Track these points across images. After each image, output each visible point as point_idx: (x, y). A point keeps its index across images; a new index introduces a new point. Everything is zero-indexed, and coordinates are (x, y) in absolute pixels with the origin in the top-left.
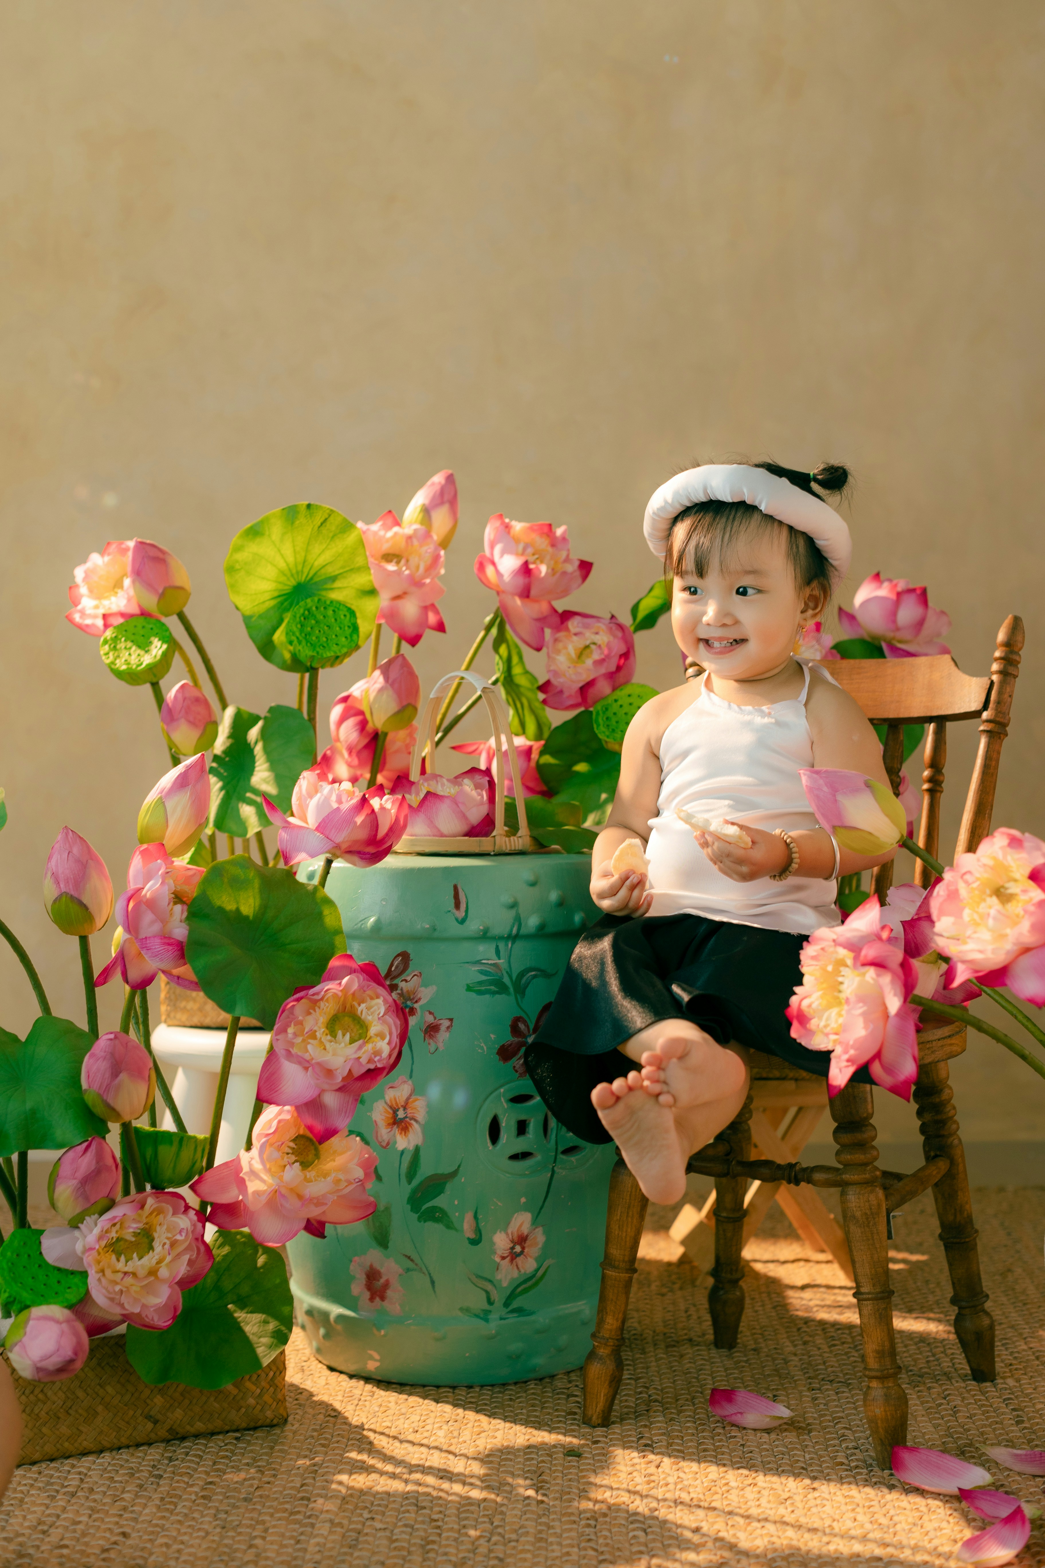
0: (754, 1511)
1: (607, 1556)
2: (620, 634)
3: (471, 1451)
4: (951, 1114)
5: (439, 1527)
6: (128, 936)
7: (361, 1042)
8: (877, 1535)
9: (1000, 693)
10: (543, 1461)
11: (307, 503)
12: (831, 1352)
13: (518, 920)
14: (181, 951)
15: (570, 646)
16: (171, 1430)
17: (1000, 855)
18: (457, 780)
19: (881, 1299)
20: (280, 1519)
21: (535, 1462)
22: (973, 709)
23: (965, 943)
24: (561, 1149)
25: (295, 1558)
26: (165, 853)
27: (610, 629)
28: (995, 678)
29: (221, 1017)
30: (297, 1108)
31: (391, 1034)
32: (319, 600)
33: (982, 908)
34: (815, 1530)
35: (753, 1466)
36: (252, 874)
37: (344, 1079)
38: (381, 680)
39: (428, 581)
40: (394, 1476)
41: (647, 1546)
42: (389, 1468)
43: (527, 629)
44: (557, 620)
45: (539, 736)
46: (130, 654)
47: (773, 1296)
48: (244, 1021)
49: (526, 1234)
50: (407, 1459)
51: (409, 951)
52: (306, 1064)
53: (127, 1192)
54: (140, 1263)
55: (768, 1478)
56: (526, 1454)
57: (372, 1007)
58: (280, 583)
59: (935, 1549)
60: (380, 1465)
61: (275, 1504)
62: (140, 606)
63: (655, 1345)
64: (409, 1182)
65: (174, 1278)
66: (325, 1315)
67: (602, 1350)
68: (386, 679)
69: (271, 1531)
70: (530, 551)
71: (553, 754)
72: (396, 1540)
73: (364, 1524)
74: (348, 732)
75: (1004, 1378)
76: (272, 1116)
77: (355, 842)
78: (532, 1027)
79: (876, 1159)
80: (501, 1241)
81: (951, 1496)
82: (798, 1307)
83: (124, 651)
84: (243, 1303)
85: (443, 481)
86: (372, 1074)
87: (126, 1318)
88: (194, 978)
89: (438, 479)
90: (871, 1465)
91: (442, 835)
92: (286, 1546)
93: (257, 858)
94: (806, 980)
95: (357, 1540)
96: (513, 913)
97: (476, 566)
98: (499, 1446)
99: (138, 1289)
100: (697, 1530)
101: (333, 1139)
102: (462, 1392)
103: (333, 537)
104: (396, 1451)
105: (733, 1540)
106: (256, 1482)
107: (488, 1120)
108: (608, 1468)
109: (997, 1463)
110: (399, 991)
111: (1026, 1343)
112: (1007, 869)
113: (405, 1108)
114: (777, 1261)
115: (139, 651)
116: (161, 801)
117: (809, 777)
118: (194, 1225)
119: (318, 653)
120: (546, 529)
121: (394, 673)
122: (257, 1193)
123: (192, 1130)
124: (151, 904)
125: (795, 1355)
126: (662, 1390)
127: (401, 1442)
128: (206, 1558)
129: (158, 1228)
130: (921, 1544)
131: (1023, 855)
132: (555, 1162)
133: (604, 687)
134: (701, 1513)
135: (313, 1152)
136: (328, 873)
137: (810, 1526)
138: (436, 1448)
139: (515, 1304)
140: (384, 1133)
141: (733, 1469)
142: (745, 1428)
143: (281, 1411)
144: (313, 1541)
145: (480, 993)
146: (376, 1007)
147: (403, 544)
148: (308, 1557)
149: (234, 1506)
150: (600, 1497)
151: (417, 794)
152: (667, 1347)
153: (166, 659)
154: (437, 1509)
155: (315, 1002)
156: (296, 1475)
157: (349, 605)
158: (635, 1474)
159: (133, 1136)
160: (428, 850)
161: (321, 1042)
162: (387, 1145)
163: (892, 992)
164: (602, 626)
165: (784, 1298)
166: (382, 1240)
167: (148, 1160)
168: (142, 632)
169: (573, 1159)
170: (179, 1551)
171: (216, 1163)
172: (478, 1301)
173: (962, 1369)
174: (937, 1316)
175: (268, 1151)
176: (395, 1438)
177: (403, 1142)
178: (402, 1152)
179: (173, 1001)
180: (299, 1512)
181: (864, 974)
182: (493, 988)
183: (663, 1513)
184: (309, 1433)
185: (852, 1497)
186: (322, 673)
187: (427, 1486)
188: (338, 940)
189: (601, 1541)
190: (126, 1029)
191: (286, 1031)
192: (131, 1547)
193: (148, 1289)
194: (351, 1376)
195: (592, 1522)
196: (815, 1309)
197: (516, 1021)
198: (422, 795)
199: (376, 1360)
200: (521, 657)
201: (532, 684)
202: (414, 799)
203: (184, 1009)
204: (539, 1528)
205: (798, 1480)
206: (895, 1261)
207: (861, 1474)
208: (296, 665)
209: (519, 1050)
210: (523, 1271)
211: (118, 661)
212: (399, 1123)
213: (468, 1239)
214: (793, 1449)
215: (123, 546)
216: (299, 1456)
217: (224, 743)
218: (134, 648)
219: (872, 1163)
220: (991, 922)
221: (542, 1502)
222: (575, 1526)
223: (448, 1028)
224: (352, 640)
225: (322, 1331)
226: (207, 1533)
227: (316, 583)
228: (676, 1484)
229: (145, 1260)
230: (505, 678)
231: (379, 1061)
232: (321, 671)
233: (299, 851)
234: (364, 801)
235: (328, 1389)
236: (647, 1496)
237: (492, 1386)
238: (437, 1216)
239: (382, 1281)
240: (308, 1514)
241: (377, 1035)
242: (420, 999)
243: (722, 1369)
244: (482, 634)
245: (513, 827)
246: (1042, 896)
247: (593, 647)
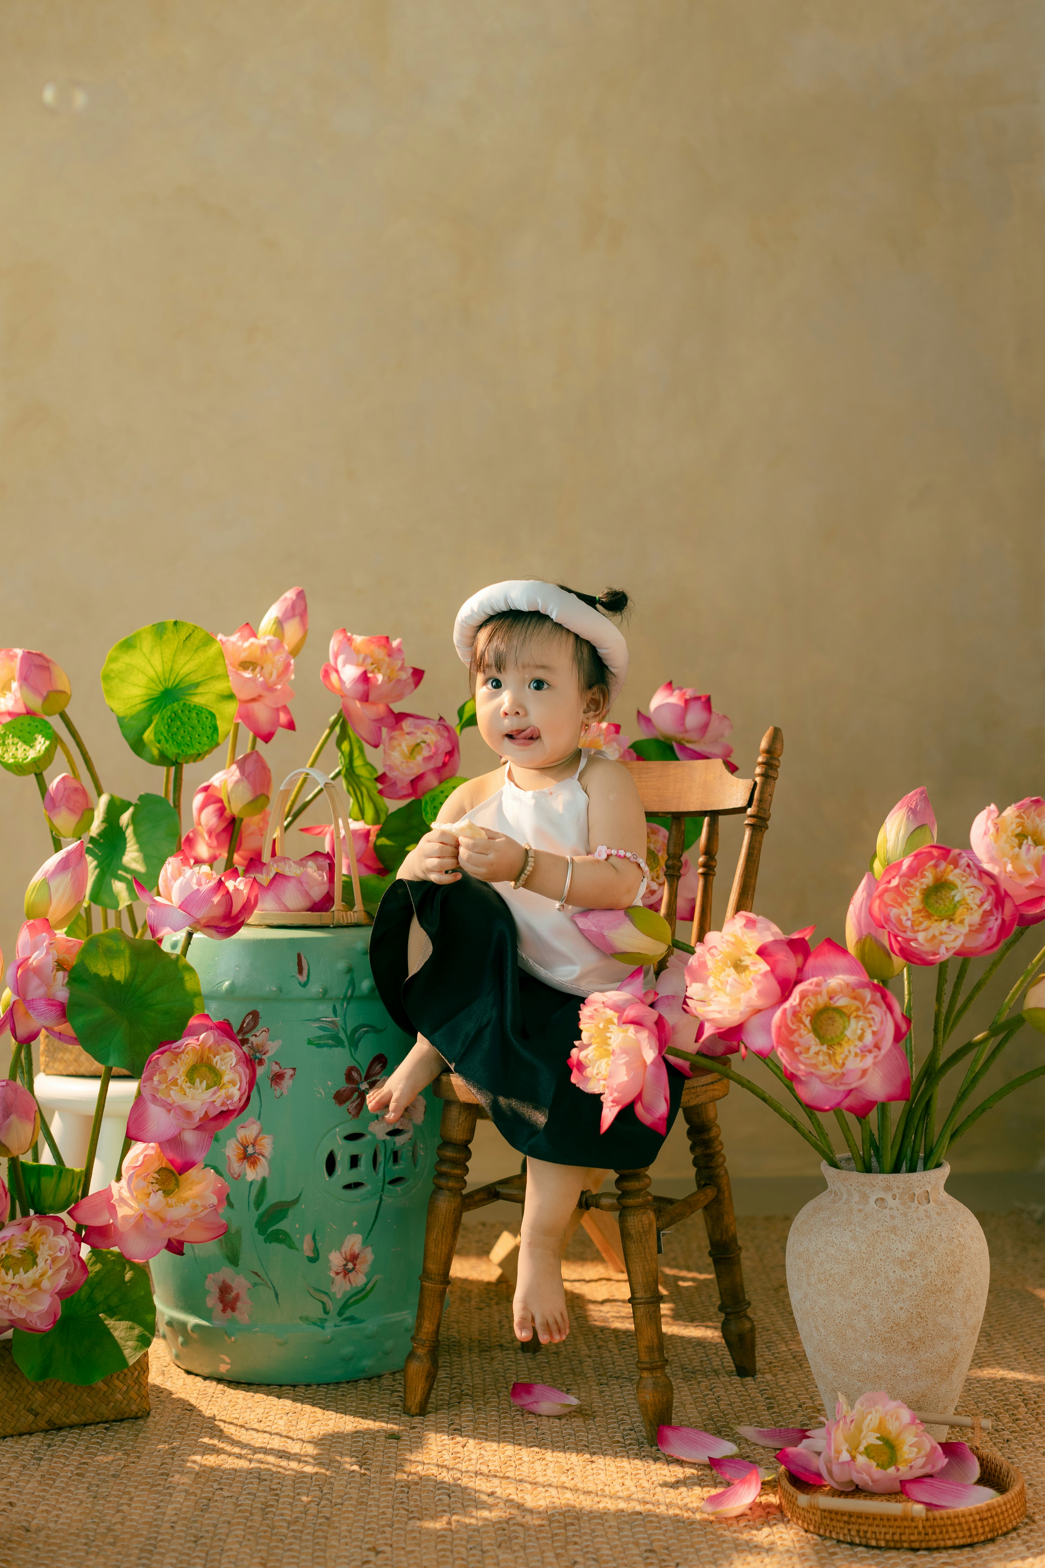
0: (540, 1479)
1: (416, 1515)
2: (446, 734)
3: (307, 1436)
4: (718, 1149)
5: (277, 1495)
6: (16, 998)
7: (215, 1088)
8: (640, 1496)
9: (762, 792)
10: (368, 1443)
11: (174, 620)
12: (620, 1354)
13: (353, 984)
14: (63, 1011)
15: (405, 743)
16: (49, 1422)
17: (740, 933)
18: (302, 862)
19: (651, 1303)
20: (143, 1490)
21: (361, 1444)
22: (739, 806)
23: (710, 1005)
24: (388, 1180)
25: (156, 1520)
26: (50, 927)
27: (438, 730)
28: (758, 779)
29: (94, 1067)
30: (160, 1144)
31: (241, 1081)
32: (185, 704)
33: (723, 976)
34: (589, 1493)
35: (545, 1444)
36: (123, 945)
37: (201, 1119)
38: (238, 773)
39: (279, 687)
40: (239, 1456)
41: (449, 1507)
42: (237, 1450)
43: (365, 729)
44: (392, 720)
45: (376, 821)
46: (17, 749)
47: (576, 1309)
48: (116, 1070)
49: (357, 1252)
50: (252, 1442)
51: (258, 1010)
52: (169, 1107)
53: (13, 1217)
54: (26, 1276)
55: (555, 1454)
56: (353, 1437)
57: (225, 1059)
58: (150, 688)
59: (686, 1505)
60: (228, 1448)
61: (139, 1479)
62: (26, 706)
63: (470, 1350)
64: (257, 1208)
65: (55, 1288)
66: (184, 1325)
67: (420, 1351)
68: (242, 772)
69: (135, 1499)
70: (369, 661)
71: (388, 837)
72: (241, 1505)
73: (214, 1494)
74: (208, 818)
75: (763, 1374)
76: (139, 1151)
77: (213, 918)
78: (363, 1075)
79: (648, 1185)
80: (336, 1259)
81: (704, 1465)
82: (596, 1318)
83: (11, 746)
84: (112, 1312)
85: (294, 597)
86: (225, 1115)
87: (13, 1324)
88: (73, 1034)
89: (290, 595)
90: (642, 1443)
91: (288, 910)
92: (148, 1511)
93: (128, 931)
95: (207, 1505)
96: (348, 978)
97: (321, 674)
98: (331, 1432)
99: (24, 1298)
100: (492, 1494)
101: (190, 1171)
102: (301, 1390)
103: (196, 650)
104: (243, 1437)
105: (521, 1501)
106: (122, 1463)
107: (326, 1155)
108: (422, 1448)
109: (747, 1440)
110: (249, 1045)
111: (786, 1346)
112: (743, 945)
113: (254, 1145)
114: (584, 1280)
115: (25, 747)
116: (46, 882)
118: (72, 1244)
119: (183, 751)
120: (383, 641)
121: (249, 767)
122: (125, 1217)
123: (69, 1164)
124: (37, 971)
125: (590, 1357)
126: (473, 1387)
127: (247, 1429)
128: (81, 1521)
129: (41, 1247)
130: (674, 1501)
131: (756, 934)
132: (382, 1191)
133: (431, 780)
134: (496, 1481)
135: (174, 1182)
136: (189, 944)
137: (585, 1490)
138: (277, 1434)
139: (347, 1314)
140: (236, 1166)
141: (527, 1447)
142: (540, 1415)
143: (145, 1405)
144: (170, 1507)
145: (319, 1046)
146: (228, 1059)
147: (258, 653)
148: (166, 1518)
149: (104, 1481)
150: (412, 1471)
151: (268, 874)
152: (480, 1351)
153: (48, 755)
154: (276, 1481)
155: (177, 1054)
156: (156, 1456)
157: (209, 709)
158: (444, 1452)
159: (20, 1169)
160: (275, 923)
161: (182, 1088)
162: (238, 1177)
163: (648, 1046)
164: (431, 727)
165: (585, 1310)
166: (233, 1259)
167: (32, 1190)
168: (28, 729)
169: (398, 1188)
170: (57, 1516)
171: (91, 1193)
172: (314, 1310)
173: (729, 1366)
174: (715, 1324)
175: (135, 1181)
176: (242, 1426)
177: (252, 1175)
178: (251, 1183)
179: (51, 1053)
180: (159, 1485)
181: (627, 1031)
182: (330, 1042)
183: (465, 1482)
184: (169, 1423)
185: (624, 1467)
186: (186, 767)
187: (268, 1464)
188: (197, 1002)
189: (412, 1503)
190: (13, 1077)
191: (152, 1079)
192: (17, 1513)
193: (31, 1298)
194: (205, 1378)
195: (406, 1489)
196: (611, 1320)
197: (350, 1070)
198: (272, 875)
199: (227, 1364)
200: (362, 751)
201: (371, 774)
202: (264, 878)
203: (61, 1060)
204: (361, 1494)
205: (580, 1455)
206: (684, 1279)
207: (633, 1449)
208: (163, 760)
209: (352, 1094)
210: (354, 1284)
211: (6, 755)
212: (249, 1158)
213: (308, 1257)
214: (579, 1431)
215: (11, 653)
216: (160, 1442)
217: (99, 826)
218: (20, 744)
219: (645, 1189)
220: (728, 988)
221: (365, 1474)
222: (391, 1492)
223: (291, 1076)
224: (212, 739)
225: (180, 1339)
226: (81, 1502)
227: (181, 689)
228: (478, 1459)
229: (30, 1273)
230: (347, 770)
231: (231, 1104)
232: (185, 766)
233: (164, 925)
234: (220, 883)
235: (185, 1388)
236: (452, 1469)
237: (328, 1384)
238: (281, 1237)
239: (233, 1294)
240: (167, 1485)
241: (229, 1082)
242: (267, 1051)
243: (526, 1369)
244: (327, 731)
245: (349, 903)
246: (768, 968)
247: (423, 745)
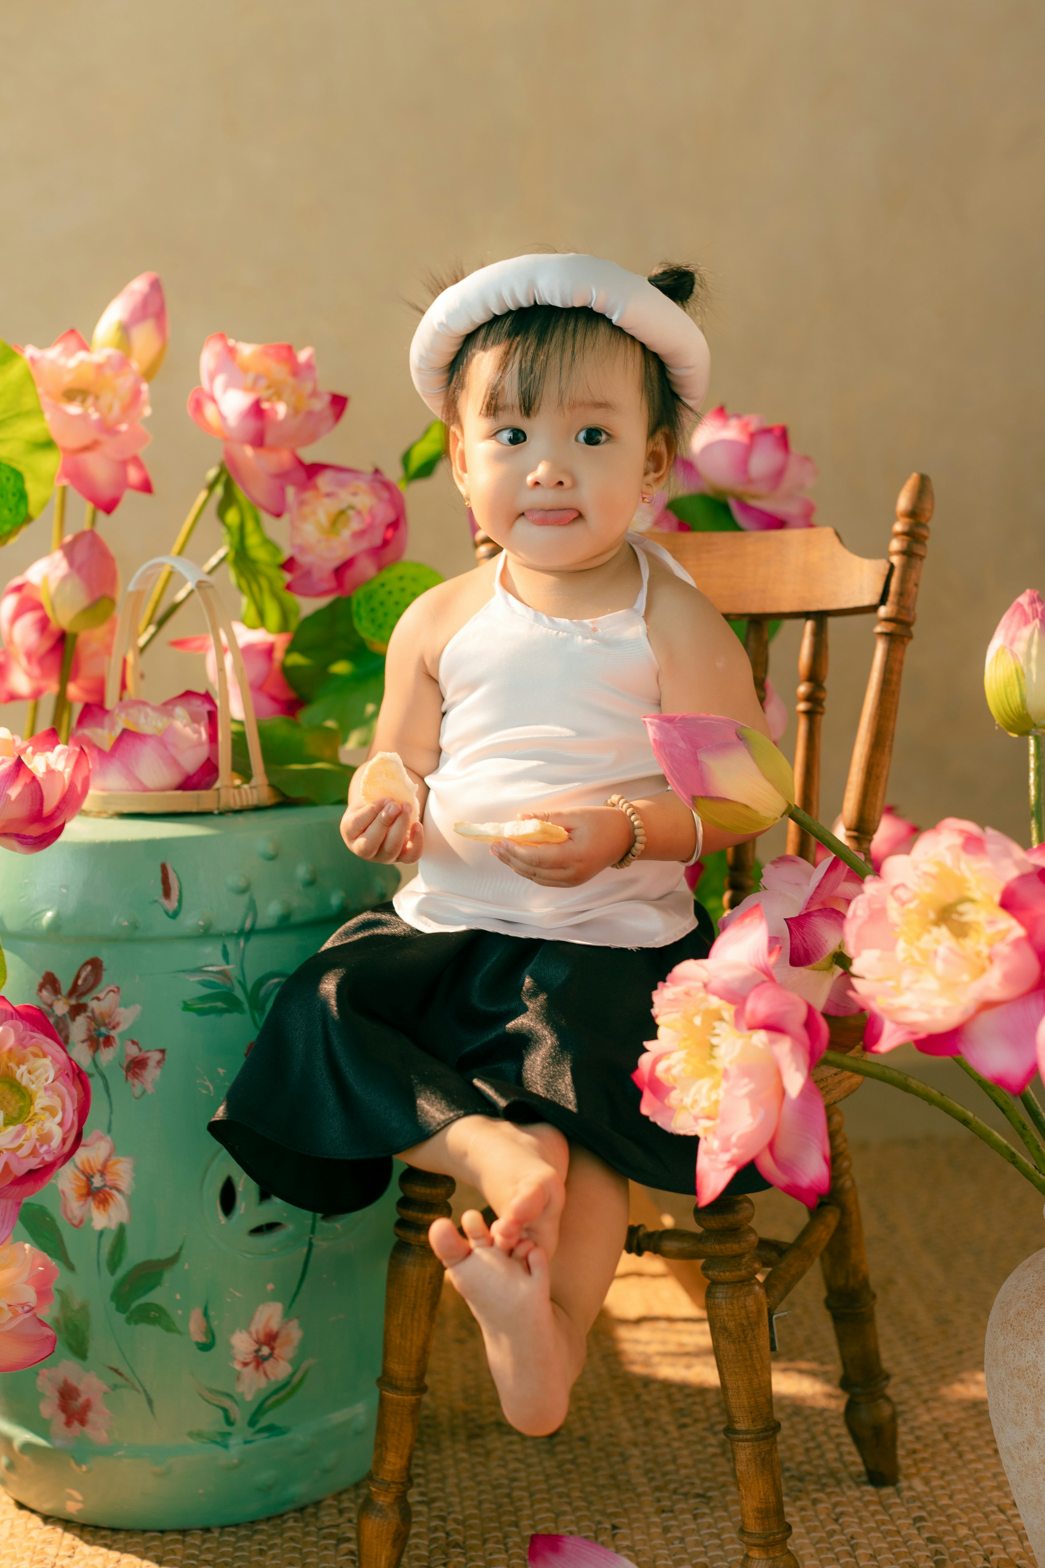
2: (385, 495)
7: (20, 1122)
9: (903, 581)
12: (681, 1438)
13: (252, 907)
15: (322, 511)
17: (949, 861)
18: (167, 707)
19: (762, 1438)
22: (869, 603)
23: (900, 993)
27: (373, 488)
28: (895, 560)
31: (64, 1110)
33: (926, 941)
38: (64, 563)
39: (124, 427)
43: (261, 489)
44: (301, 475)
45: (284, 627)
47: (602, 1339)
49: (275, 1330)
51: (101, 958)
57: (37, 1070)
64: (113, 1271)
66: (8, 1441)
67: (382, 1498)
68: (71, 562)
70: (263, 383)
71: (304, 652)
74: (24, 632)
75: (908, 1477)
77: (12, 821)
79: (754, 1245)
80: (242, 1343)
85: (145, 288)
86: (36, 1176)
89: (139, 285)
91: (146, 789)
94: (661, 1032)
96: (245, 899)
97: (191, 404)
102: (196, 1540)
107: (218, 1187)
110: (89, 1014)
112: (961, 882)
113: (102, 1173)
117: (659, 727)
120: (285, 353)
121: (81, 555)
126: (463, 1523)
131: (987, 864)
132: (313, 1231)
133: (365, 567)
139: (263, 1422)
140: (75, 1206)
145: (202, 1012)
146: (41, 1070)
147: (90, 375)
151: (112, 727)
157: (13, 465)
160: (126, 810)
162: (81, 1224)
163: (793, 1066)
164: (362, 485)
166: (78, 1347)
169: (339, 1225)
172: (212, 1422)
173: (854, 1463)
177: (101, 1220)
178: (101, 1233)
181: (751, 1037)
182: (220, 1005)
194: (47, 1519)
198: (118, 731)
199: (77, 1501)
200: (257, 522)
201: (274, 559)
202: (104, 738)
210: (272, 1378)
212: (95, 1194)
213: (197, 1343)
219: (748, 1253)
220: (939, 966)
223: (159, 1062)
224: (19, 512)
225: (5, 1461)
230: (235, 552)
231: (47, 1152)
234: (20, 763)
235: (13, 1547)
238: (152, 1315)
239: (81, 1400)
241: (43, 1110)
242: (118, 1024)
243: (541, 1478)
244: (203, 495)
245: (242, 769)
246: (1019, 931)
247: (351, 513)
